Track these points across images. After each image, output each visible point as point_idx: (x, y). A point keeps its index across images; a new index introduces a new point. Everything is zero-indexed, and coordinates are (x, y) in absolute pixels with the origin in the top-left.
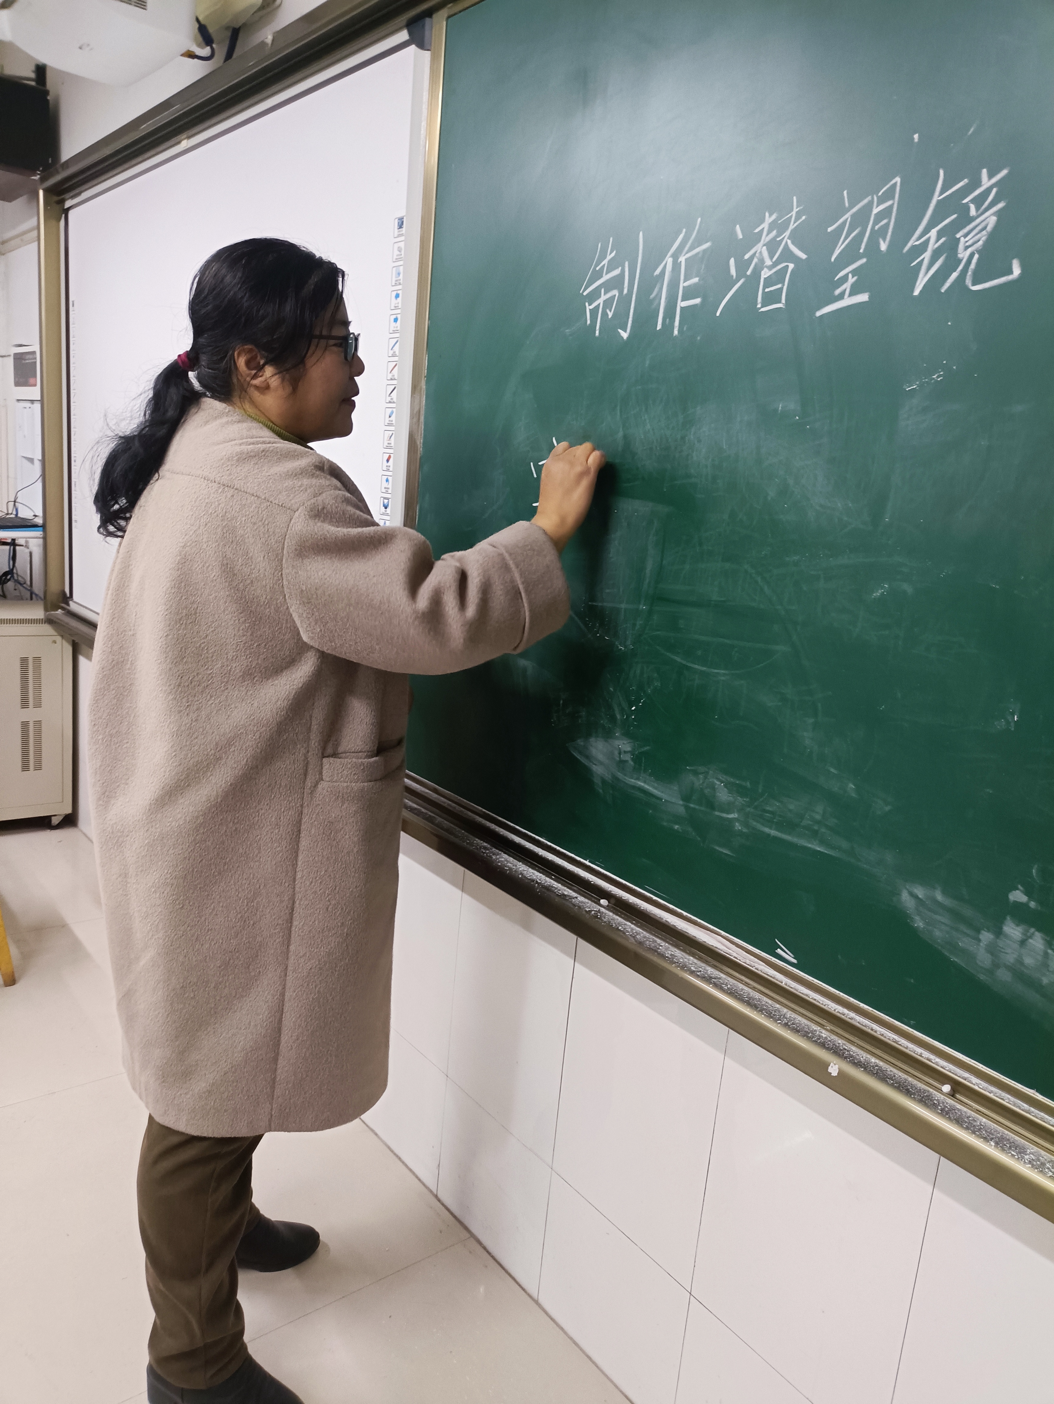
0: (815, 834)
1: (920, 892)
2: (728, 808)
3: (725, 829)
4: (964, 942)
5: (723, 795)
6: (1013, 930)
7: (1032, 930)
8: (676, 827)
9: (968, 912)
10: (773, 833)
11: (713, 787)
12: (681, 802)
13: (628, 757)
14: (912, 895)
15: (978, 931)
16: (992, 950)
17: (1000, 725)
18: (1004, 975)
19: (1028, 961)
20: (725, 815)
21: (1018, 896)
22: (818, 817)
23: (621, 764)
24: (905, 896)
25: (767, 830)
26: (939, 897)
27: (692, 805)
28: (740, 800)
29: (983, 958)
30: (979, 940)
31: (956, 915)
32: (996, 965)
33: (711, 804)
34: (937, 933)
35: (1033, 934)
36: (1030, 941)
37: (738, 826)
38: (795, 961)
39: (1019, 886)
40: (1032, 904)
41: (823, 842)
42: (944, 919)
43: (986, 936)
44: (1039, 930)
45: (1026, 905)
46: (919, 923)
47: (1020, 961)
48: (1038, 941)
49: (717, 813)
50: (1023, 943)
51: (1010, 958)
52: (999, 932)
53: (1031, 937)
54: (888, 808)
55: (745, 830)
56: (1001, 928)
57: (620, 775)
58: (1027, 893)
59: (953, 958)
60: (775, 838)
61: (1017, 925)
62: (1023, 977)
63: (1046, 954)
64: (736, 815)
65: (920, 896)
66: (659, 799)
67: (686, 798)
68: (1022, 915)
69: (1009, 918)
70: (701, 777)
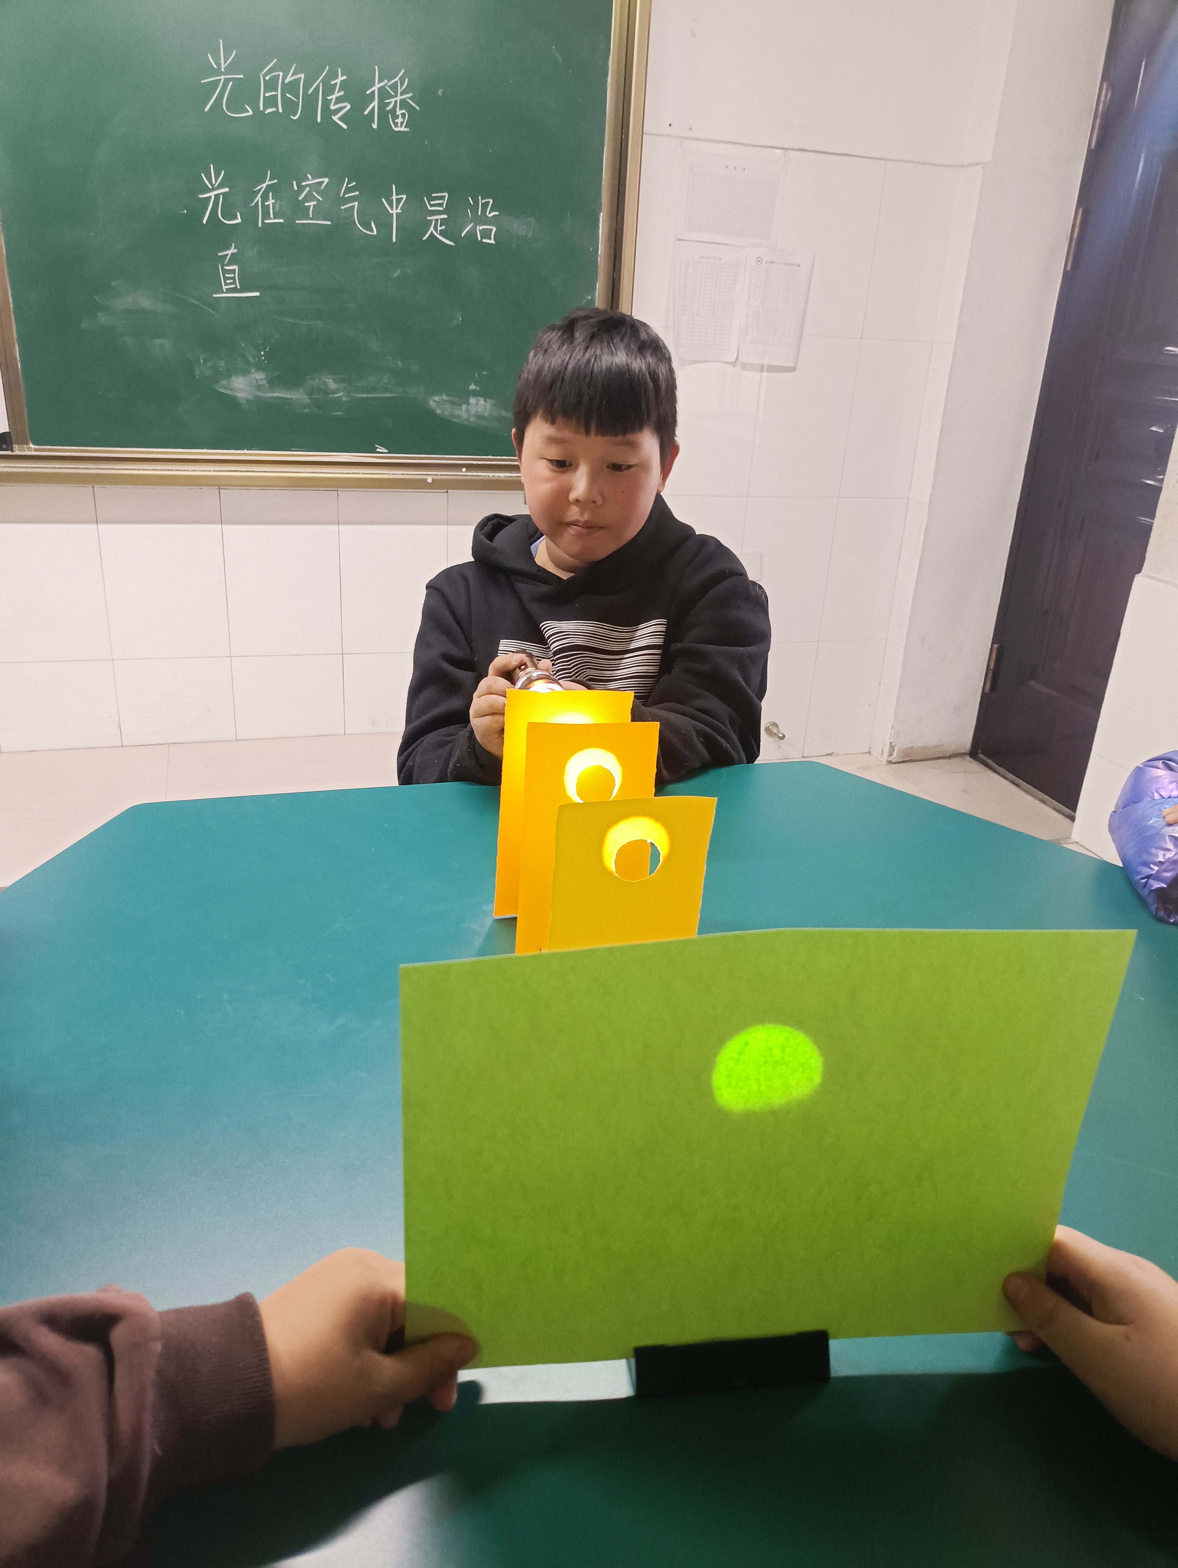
0: (386, 390)
1: (437, 398)
2: (337, 391)
3: (338, 403)
4: (457, 412)
5: (332, 385)
6: (472, 400)
7: (479, 398)
8: (306, 411)
9: (456, 399)
10: (364, 396)
11: (325, 383)
12: (307, 397)
13: (264, 382)
14: (434, 401)
15: (461, 406)
16: (467, 411)
17: (455, 322)
18: (472, 419)
19: (480, 410)
20: (336, 396)
21: (472, 387)
22: (386, 382)
23: (259, 387)
24: (431, 402)
25: (361, 396)
26: (445, 397)
27: (314, 396)
28: (343, 385)
29: (464, 416)
30: (462, 409)
31: (452, 403)
32: (469, 416)
33: (326, 392)
34: (447, 413)
37: (344, 399)
39: (472, 383)
40: (478, 388)
41: (391, 392)
42: (448, 406)
43: (464, 407)
45: (475, 390)
46: (439, 412)
47: (477, 411)
48: (481, 401)
49: (331, 396)
50: (477, 404)
51: (473, 411)
52: (468, 403)
54: (417, 368)
55: (348, 399)
57: (261, 394)
58: (476, 384)
59: (454, 420)
60: (367, 398)
61: (474, 398)
62: (479, 417)
63: (485, 404)
64: (341, 394)
65: (437, 400)
66: (291, 399)
67: (310, 393)
68: (475, 394)
69: (471, 397)
70: (317, 380)
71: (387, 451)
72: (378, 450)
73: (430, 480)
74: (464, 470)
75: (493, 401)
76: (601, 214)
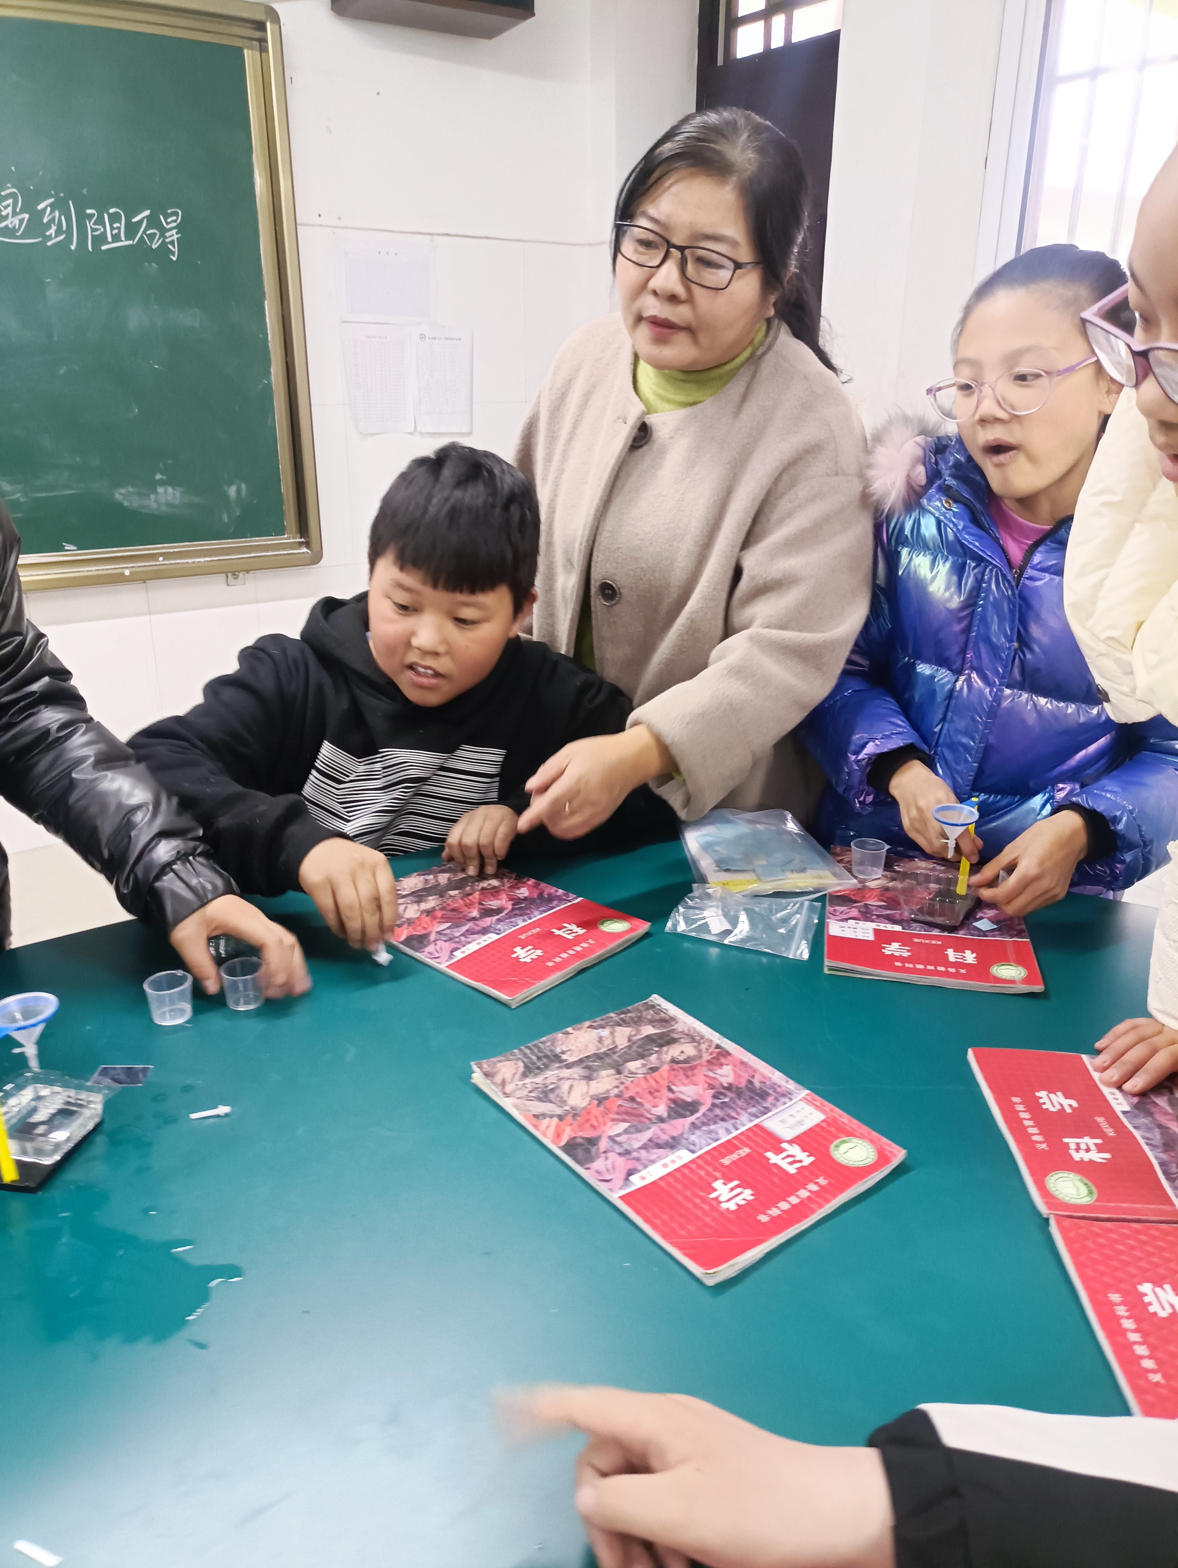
2: (13, 493)
10: (44, 495)
14: (121, 494)
16: (156, 501)
21: (158, 476)
26: (131, 489)
28: (19, 486)
29: (154, 505)
31: (139, 494)
41: (72, 489)
43: (153, 497)
52: (156, 493)
58: (162, 474)
68: (162, 483)
71: (75, 548)
72: (66, 548)
73: (127, 573)
74: (161, 559)
76: (266, 302)
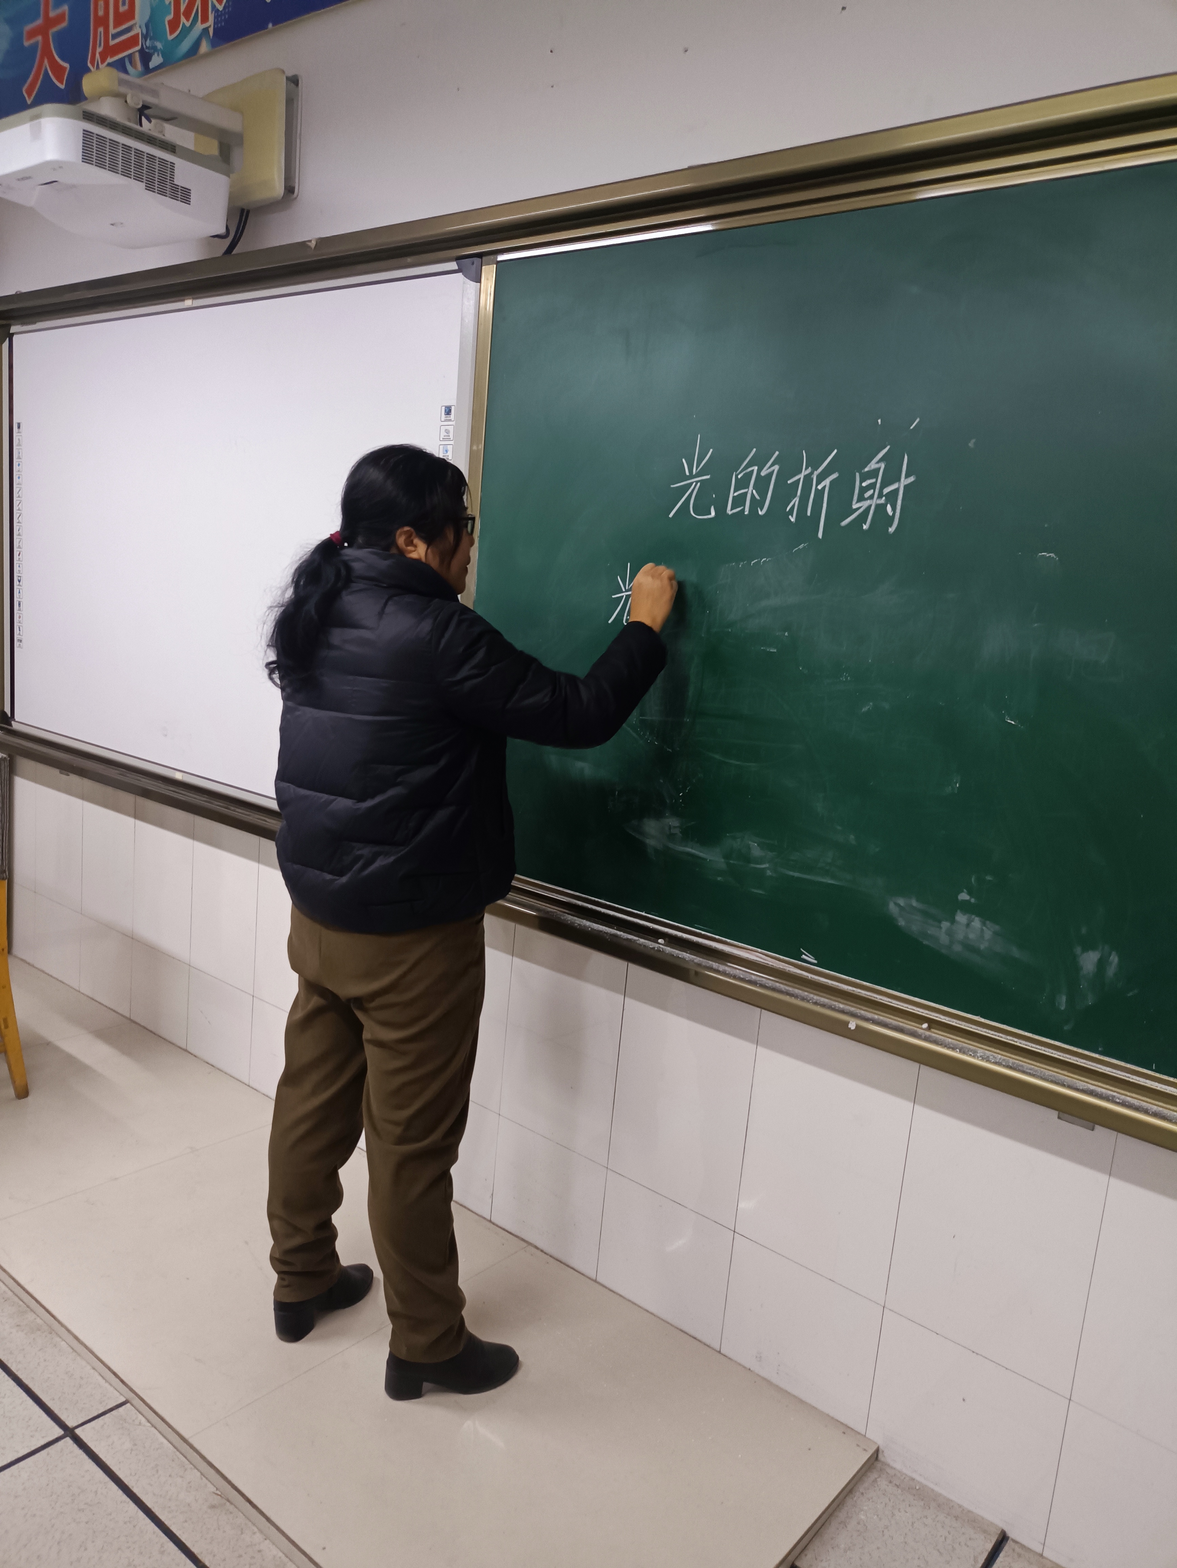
1: (901, 902)
4: (931, 931)
5: (756, 851)
6: (961, 918)
8: (719, 879)
9: (933, 911)
11: (749, 848)
12: (723, 860)
13: (677, 831)
15: (940, 922)
17: (948, 790)
18: (958, 948)
19: (972, 936)
20: (758, 866)
22: (829, 860)
23: (671, 837)
24: (892, 906)
25: (791, 873)
27: (731, 862)
30: (940, 928)
33: (748, 859)
34: (914, 927)
35: (974, 919)
36: (973, 923)
37: (769, 873)
38: (815, 962)
39: (965, 890)
40: (973, 900)
42: (918, 917)
44: (978, 915)
45: (968, 901)
46: (902, 923)
48: (977, 923)
49: (753, 865)
50: (968, 925)
53: (973, 921)
54: (877, 850)
55: (774, 875)
56: (954, 918)
57: (671, 845)
59: (925, 942)
60: (798, 878)
61: (964, 915)
62: (969, 947)
63: (982, 930)
64: (767, 865)
65: (902, 904)
66: (705, 859)
67: (727, 857)
69: (959, 911)
70: (739, 840)
75: (997, 928)
